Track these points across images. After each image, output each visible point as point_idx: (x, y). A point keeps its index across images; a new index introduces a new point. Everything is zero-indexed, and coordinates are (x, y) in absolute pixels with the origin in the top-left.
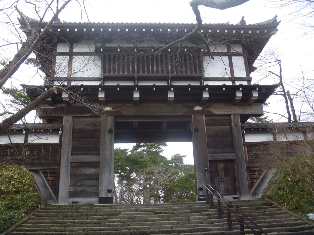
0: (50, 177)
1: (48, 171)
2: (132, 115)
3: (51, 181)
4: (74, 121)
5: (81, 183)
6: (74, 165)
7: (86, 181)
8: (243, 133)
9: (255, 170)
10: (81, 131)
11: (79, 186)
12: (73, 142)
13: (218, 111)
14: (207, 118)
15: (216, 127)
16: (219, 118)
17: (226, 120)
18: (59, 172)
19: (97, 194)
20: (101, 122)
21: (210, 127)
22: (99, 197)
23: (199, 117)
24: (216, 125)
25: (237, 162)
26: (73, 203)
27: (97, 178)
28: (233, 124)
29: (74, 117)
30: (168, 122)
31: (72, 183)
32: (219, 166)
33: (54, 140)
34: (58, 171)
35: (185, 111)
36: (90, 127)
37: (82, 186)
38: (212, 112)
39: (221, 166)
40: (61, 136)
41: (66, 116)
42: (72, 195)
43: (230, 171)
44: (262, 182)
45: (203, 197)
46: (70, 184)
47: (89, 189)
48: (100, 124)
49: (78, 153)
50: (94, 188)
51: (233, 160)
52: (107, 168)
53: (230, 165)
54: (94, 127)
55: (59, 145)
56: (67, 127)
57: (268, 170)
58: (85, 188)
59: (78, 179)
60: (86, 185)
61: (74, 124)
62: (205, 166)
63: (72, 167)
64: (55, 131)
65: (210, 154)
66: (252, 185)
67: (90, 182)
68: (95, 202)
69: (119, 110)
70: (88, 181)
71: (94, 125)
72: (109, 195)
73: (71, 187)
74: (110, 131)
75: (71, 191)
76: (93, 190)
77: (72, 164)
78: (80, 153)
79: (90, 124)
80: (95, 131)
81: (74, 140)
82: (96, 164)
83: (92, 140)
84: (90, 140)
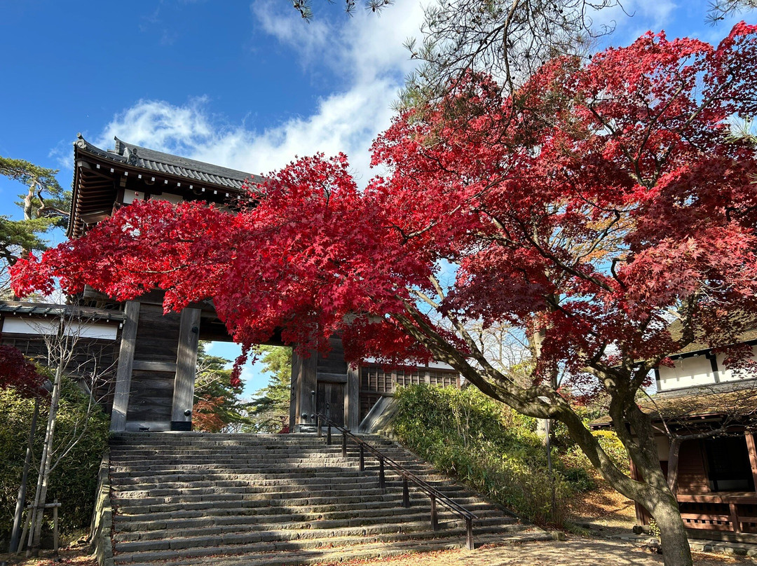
0: (99, 389)
4: (140, 311)
5: (146, 400)
6: (136, 374)
7: (153, 398)
9: (368, 398)
10: (151, 325)
11: (142, 405)
19: (167, 416)
20: (182, 317)
22: (172, 422)
25: (349, 386)
27: (169, 393)
29: (141, 304)
31: (131, 399)
32: (326, 389)
33: (109, 334)
37: (146, 404)
39: (329, 388)
40: (120, 331)
41: (130, 302)
42: (131, 417)
43: (339, 396)
44: (374, 413)
45: (306, 428)
46: (129, 401)
47: (157, 410)
48: (179, 318)
49: (144, 356)
50: (164, 408)
51: (344, 383)
52: (186, 381)
53: (338, 388)
54: (171, 323)
55: (116, 344)
56: (131, 318)
57: (383, 399)
58: (151, 407)
59: (141, 394)
60: (154, 404)
61: (140, 315)
62: (312, 387)
63: (134, 377)
64: (113, 323)
65: (319, 373)
66: (362, 415)
67: (159, 400)
68: (166, 428)
69: (209, 302)
70: (157, 398)
71: (171, 319)
72: (187, 419)
73: (130, 406)
74: (195, 330)
75: (130, 411)
76: (162, 410)
77: (134, 372)
78: (146, 356)
79: (165, 316)
80: (172, 327)
81: (139, 337)
82: (169, 375)
83: (166, 340)
84: (163, 339)
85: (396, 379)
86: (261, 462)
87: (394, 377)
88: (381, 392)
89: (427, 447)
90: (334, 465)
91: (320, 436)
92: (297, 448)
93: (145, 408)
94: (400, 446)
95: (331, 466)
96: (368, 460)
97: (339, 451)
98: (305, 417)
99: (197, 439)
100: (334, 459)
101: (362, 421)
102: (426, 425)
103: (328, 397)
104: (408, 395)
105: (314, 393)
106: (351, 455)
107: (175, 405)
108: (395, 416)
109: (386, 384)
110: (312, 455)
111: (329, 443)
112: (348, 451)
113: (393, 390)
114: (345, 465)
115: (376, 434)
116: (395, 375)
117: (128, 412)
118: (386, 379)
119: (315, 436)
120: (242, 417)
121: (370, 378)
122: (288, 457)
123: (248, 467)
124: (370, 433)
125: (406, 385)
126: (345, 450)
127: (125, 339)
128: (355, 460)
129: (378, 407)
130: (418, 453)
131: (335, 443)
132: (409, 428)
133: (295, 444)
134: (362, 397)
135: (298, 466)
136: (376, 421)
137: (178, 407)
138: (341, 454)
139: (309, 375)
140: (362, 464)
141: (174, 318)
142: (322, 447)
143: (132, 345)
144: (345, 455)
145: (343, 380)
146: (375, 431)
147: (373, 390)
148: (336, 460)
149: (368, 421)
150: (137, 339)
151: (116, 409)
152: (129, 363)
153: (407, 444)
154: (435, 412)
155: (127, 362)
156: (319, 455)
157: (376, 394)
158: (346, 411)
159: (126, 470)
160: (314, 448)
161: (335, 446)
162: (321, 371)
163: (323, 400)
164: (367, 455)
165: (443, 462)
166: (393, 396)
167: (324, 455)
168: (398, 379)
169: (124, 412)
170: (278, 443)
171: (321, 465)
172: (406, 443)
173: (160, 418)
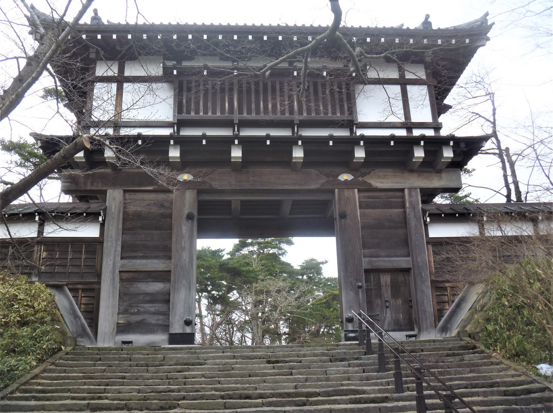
0: (84, 297)
1: (80, 286)
2: (229, 188)
3: (84, 304)
4: (125, 199)
5: (138, 308)
6: (125, 275)
7: (146, 305)
8: (425, 221)
9: (446, 287)
10: (138, 216)
11: (134, 314)
12: (124, 235)
13: (381, 183)
14: (362, 194)
15: (377, 210)
16: (383, 194)
17: (397, 197)
18: (99, 289)
19: (165, 327)
20: (174, 202)
21: (367, 211)
22: (170, 334)
23: (347, 193)
24: (378, 208)
25: (414, 273)
26: (124, 343)
27: (165, 299)
28: (408, 205)
29: (125, 191)
30: (294, 201)
31: (121, 308)
32: (382, 280)
33: (90, 231)
34: (96, 286)
35: (324, 181)
36: (154, 209)
37: (139, 313)
38: (370, 185)
39: (386, 279)
40: (102, 225)
41: (111, 190)
42: (122, 329)
46: (119, 309)
47: (152, 320)
48: (172, 203)
49: (133, 254)
50: (161, 317)
52: (184, 282)
54: (162, 211)
55: (100, 242)
56: (113, 209)
58: (145, 316)
59: (132, 301)
60: (147, 312)
61: (125, 205)
62: (358, 279)
63: (122, 280)
64: (91, 216)
65: (368, 259)
67: (153, 307)
68: (164, 342)
69: (207, 179)
70: (150, 305)
71: (162, 206)
72: (188, 330)
73: (120, 316)
74: (190, 217)
75: (120, 322)
76: (158, 320)
77: (122, 274)
78: (136, 254)
79: (155, 204)
80: (164, 216)
81: (125, 232)
82: (164, 276)
83: (158, 232)
84: (155, 232)
93: (138, 318)
98: (351, 321)
101: (440, 320)
103: (387, 292)
105: (361, 287)
107: (173, 313)
111: (369, 352)
117: (118, 324)
137: (177, 314)
139: (351, 263)
141: (165, 205)
150: (123, 233)
152: (115, 262)
155: (112, 263)
162: (370, 255)
163: (379, 296)
169: (113, 324)
173: (157, 329)
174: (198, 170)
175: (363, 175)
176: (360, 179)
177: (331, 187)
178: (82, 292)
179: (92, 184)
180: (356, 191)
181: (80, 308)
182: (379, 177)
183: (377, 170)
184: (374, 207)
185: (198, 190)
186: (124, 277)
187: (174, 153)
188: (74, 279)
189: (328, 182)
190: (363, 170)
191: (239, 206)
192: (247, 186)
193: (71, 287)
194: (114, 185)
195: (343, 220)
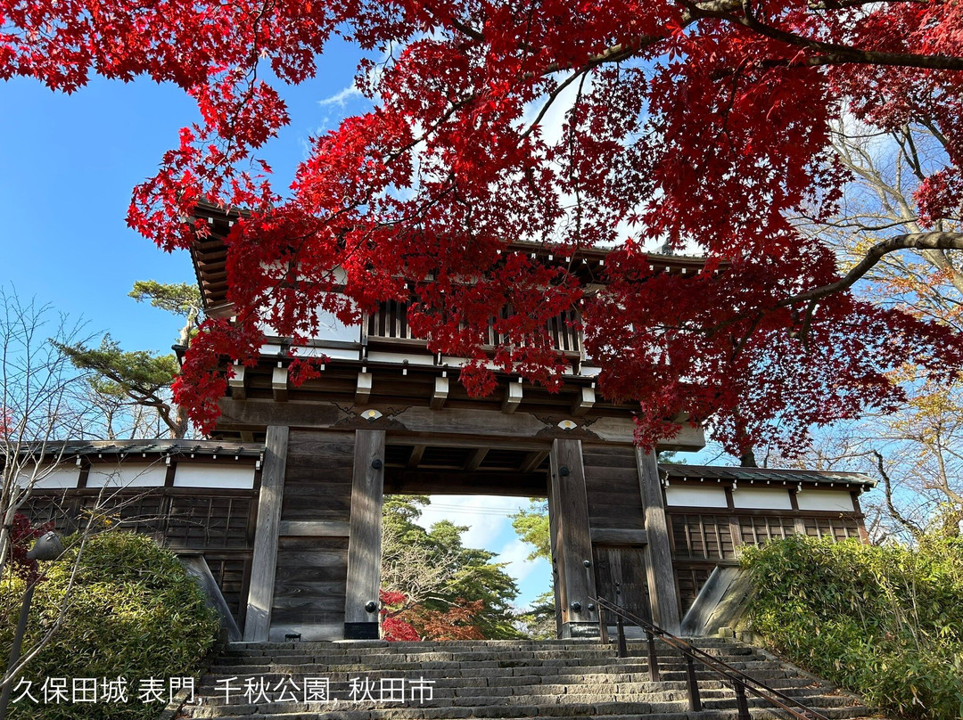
0: (227, 571)
1: (223, 557)
2: (426, 430)
3: (226, 582)
4: (290, 440)
5: (303, 588)
6: (286, 542)
7: (314, 584)
8: (663, 486)
9: (691, 570)
10: (307, 462)
11: (296, 595)
12: (287, 488)
13: (609, 434)
14: (586, 447)
15: (604, 468)
16: (610, 448)
17: (626, 453)
18: (250, 562)
19: (337, 615)
20: (355, 445)
21: (593, 468)
22: (346, 624)
23: (568, 444)
24: (605, 465)
25: (652, 550)
26: (290, 637)
27: (340, 575)
28: (641, 464)
29: (291, 429)
31: (279, 587)
32: (610, 557)
33: (241, 480)
34: (247, 557)
35: (541, 429)
36: (328, 454)
37: (303, 594)
38: (596, 436)
39: (615, 556)
40: (258, 474)
41: (273, 427)
42: (277, 617)
43: (636, 570)
44: (707, 597)
45: (581, 629)
46: (275, 589)
47: (320, 604)
48: (352, 447)
49: (298, 513)
50: (333, 600)
51: (642, 546)
52: (366, 552)
53: (633, 555)
54: (339, 456)
55: (253, 494)
56: (275, 452)
57: (719, 571)
58: (311, 599)
59: (294, 578)
60: (315, 593)
61: (290, 447)
62: (584, 554)
63: (281, 548)
64: (245, 461)
65: (594, 529)
66: (684, 604)
67: (323, 587)
68: (335, 634)
69: (398, 418)
70: (319, 583)
71: (339, 450)
72: (370, 618)
73: (277, 598)
74: (376, 465)
75: (276, 607)
76: (329, 604)
77: (282, 540)
78: (301, 513)
79: (329, 447)
80: (341, 463)
81: (289, 483)
82: (339, 543)
83: (333, 484)
84: (327, 484)
85: (739, 533)
86: (483, 692)
87: (734, 530)
88: (713, 559)
89: (835, 655)
90: (635, 698)
91: (605, 642)
92: (560, 665)
93: (301, 602)
94: (771, 657)
95: (627, 700)
96: (706, 686)
97: (644, 669)
98: (577, 609)
99: (376, 651)
100: (634, 684)
101: (684, 613)
102: (819, 613)
103: (617, 573)
104: (767, 558)
105: (588, 565)
106: (669, 677)
107: (349, 594)
108: (748, 600)
109: (722, 543)
110: (587, 677)
111: (623, 652)
112: (663, 668)
113: (738, 555)
114: (658, 699)
115: (717, 636)
116: (737, 527)
117: (273, 609)
118: (720, 534)
119: (596, 642)
120: (518, 633)
121: (690, 533)
122: (540, 682)
123: (454, 704)
124: (703, 634)
125: (760, 544)
126: (654, 668)
127: (265, 486)
128: (680, 688)
129: (712, 587)
130: (816, 670)
131: (635, 653)
132: (783, 621)
133: (557, 656)
134: (679, 568)
135: (558, 701)
136: (712, 614)
137: (355, 596)
138: (649, 674)
139: (575, 534)
140: (695, 696)
141: (343, 449)
142: (609, 662)
143: (277, 495)
144: (655, 677)
145: (639, 540)
146: (714, 630)
147: (697, 555)
148: (639, 689)
149: (696, 614)
150: (285, 485)
151: (253, 604)
152: (273, 524)
153: (784, 652)
154: (832, 586)
155: (268, 525)
156: (602, 677)
157: (705, 563)
158: (653, 598)
159: (211, 712)
160: (595, 663)
161: (634, 661)
162: (597, 525)
163: (608, 577)
164: (703, 677)
165: (886, 689)
166: (738, 566)
167: (612, 677)
168: (743, 534)
169: (266, 609)
170: (523, 656)
171: (607, 698)
172: (784, 650)
173: (327, 617)
174: (388, 406)
175: (588, 423)
176: (584, 428)
177: (550, 436)
178: (225, 565)
179: (247, 416)
180: (580, 442)
181: (221, 588)
182: (607, 427)
183: (604, 418)
184: (600, 464)
185: (387, 431)
186: (284, 545)
187: (365, 383)
188: (214, 547)
189: (546, 429)
190: (588, 418)
191: (422, 452)
192: (448, 429)
193: (210, 557)
194: (278, 420)
195: (565, 478)
